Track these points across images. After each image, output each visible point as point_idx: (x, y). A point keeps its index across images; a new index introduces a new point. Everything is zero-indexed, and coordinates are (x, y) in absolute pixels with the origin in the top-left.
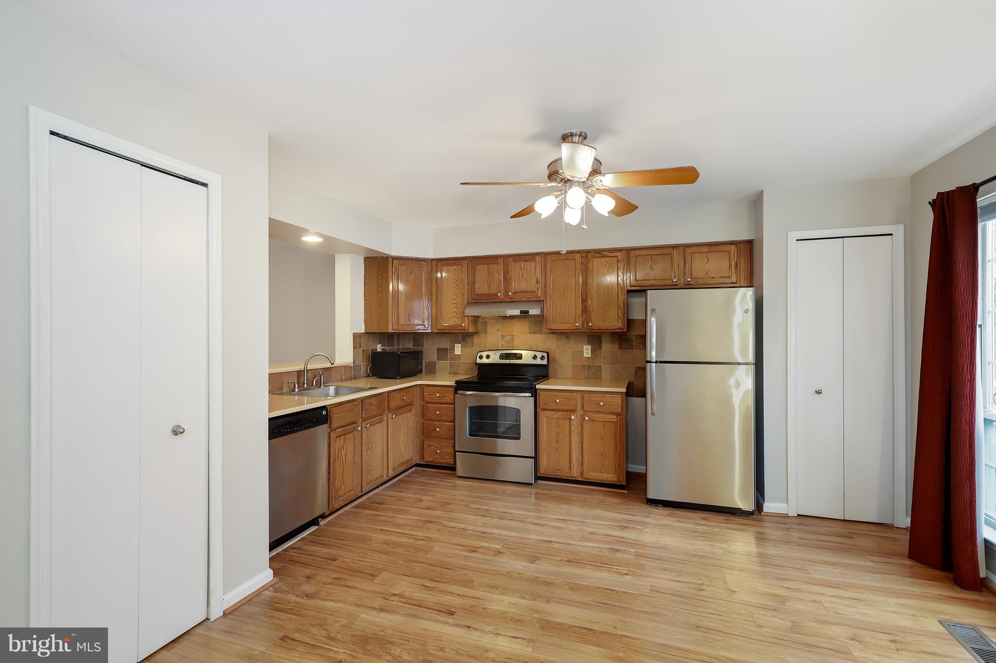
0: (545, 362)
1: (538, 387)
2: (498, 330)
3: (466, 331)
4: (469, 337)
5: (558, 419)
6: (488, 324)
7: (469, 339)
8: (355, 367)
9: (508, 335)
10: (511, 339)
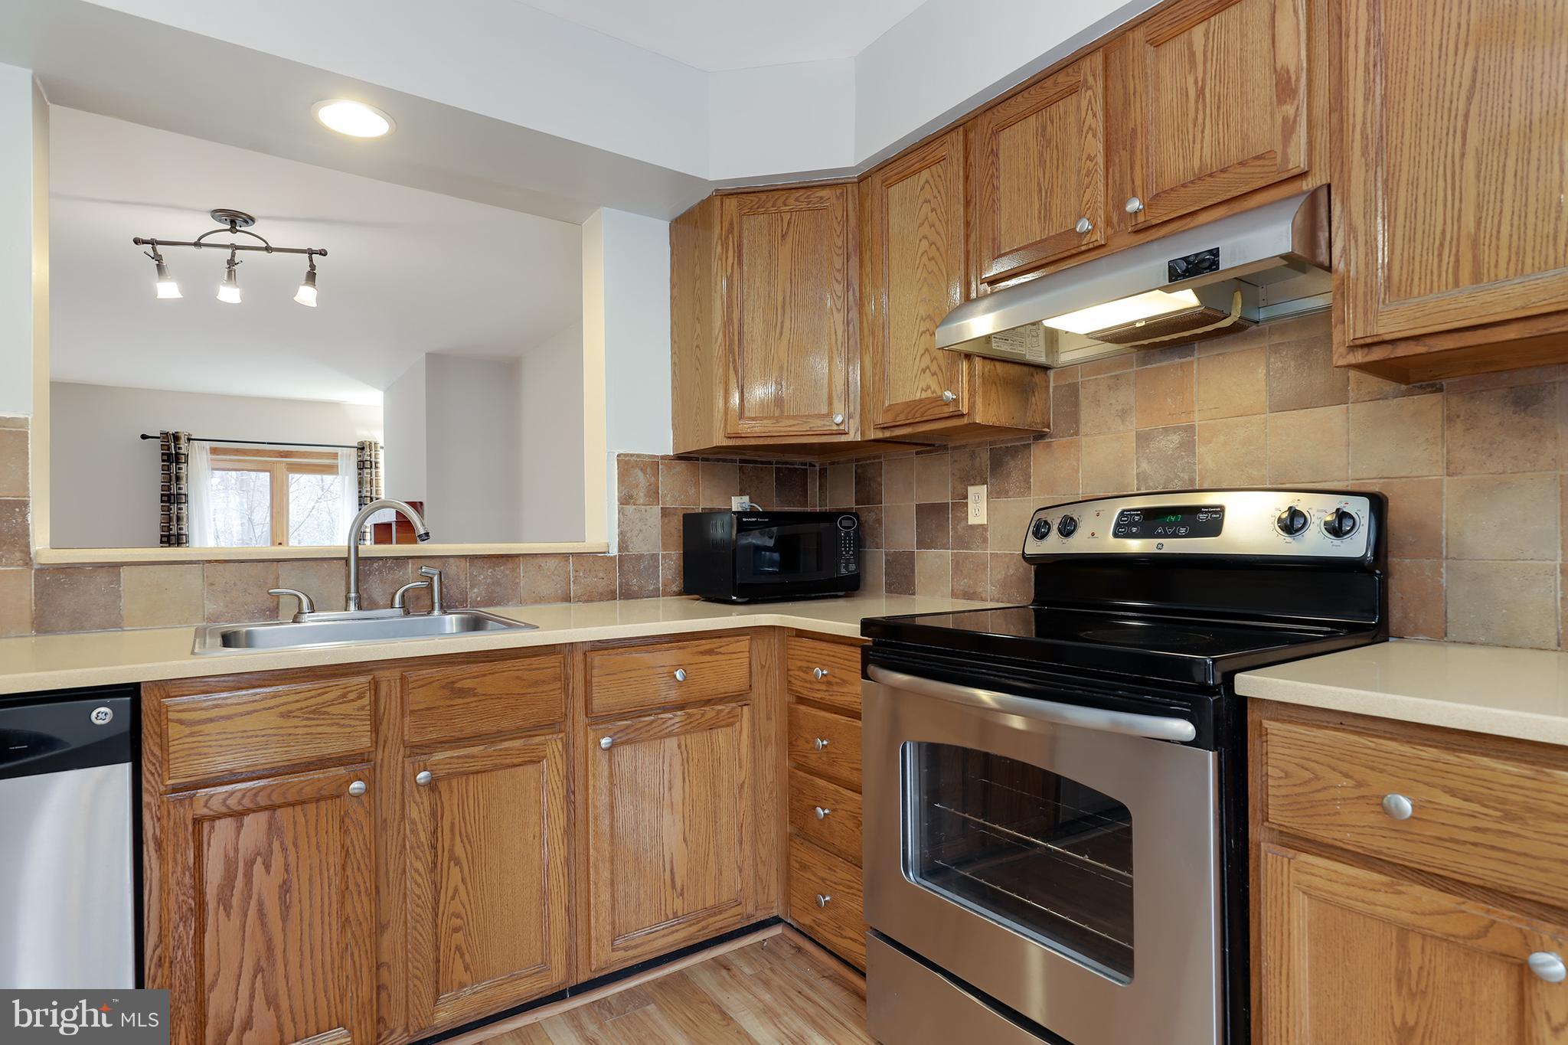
0: (1356, 545)
1: (1247, 684)
2: (1123, 414)
3: (965, 421)
4: (1013, 457)
5: (1404, 932)
6: (1082, 393)
7: (1012, 463)
8: (625, 560)
9: (1166, 430)
10: (1182, 445)
